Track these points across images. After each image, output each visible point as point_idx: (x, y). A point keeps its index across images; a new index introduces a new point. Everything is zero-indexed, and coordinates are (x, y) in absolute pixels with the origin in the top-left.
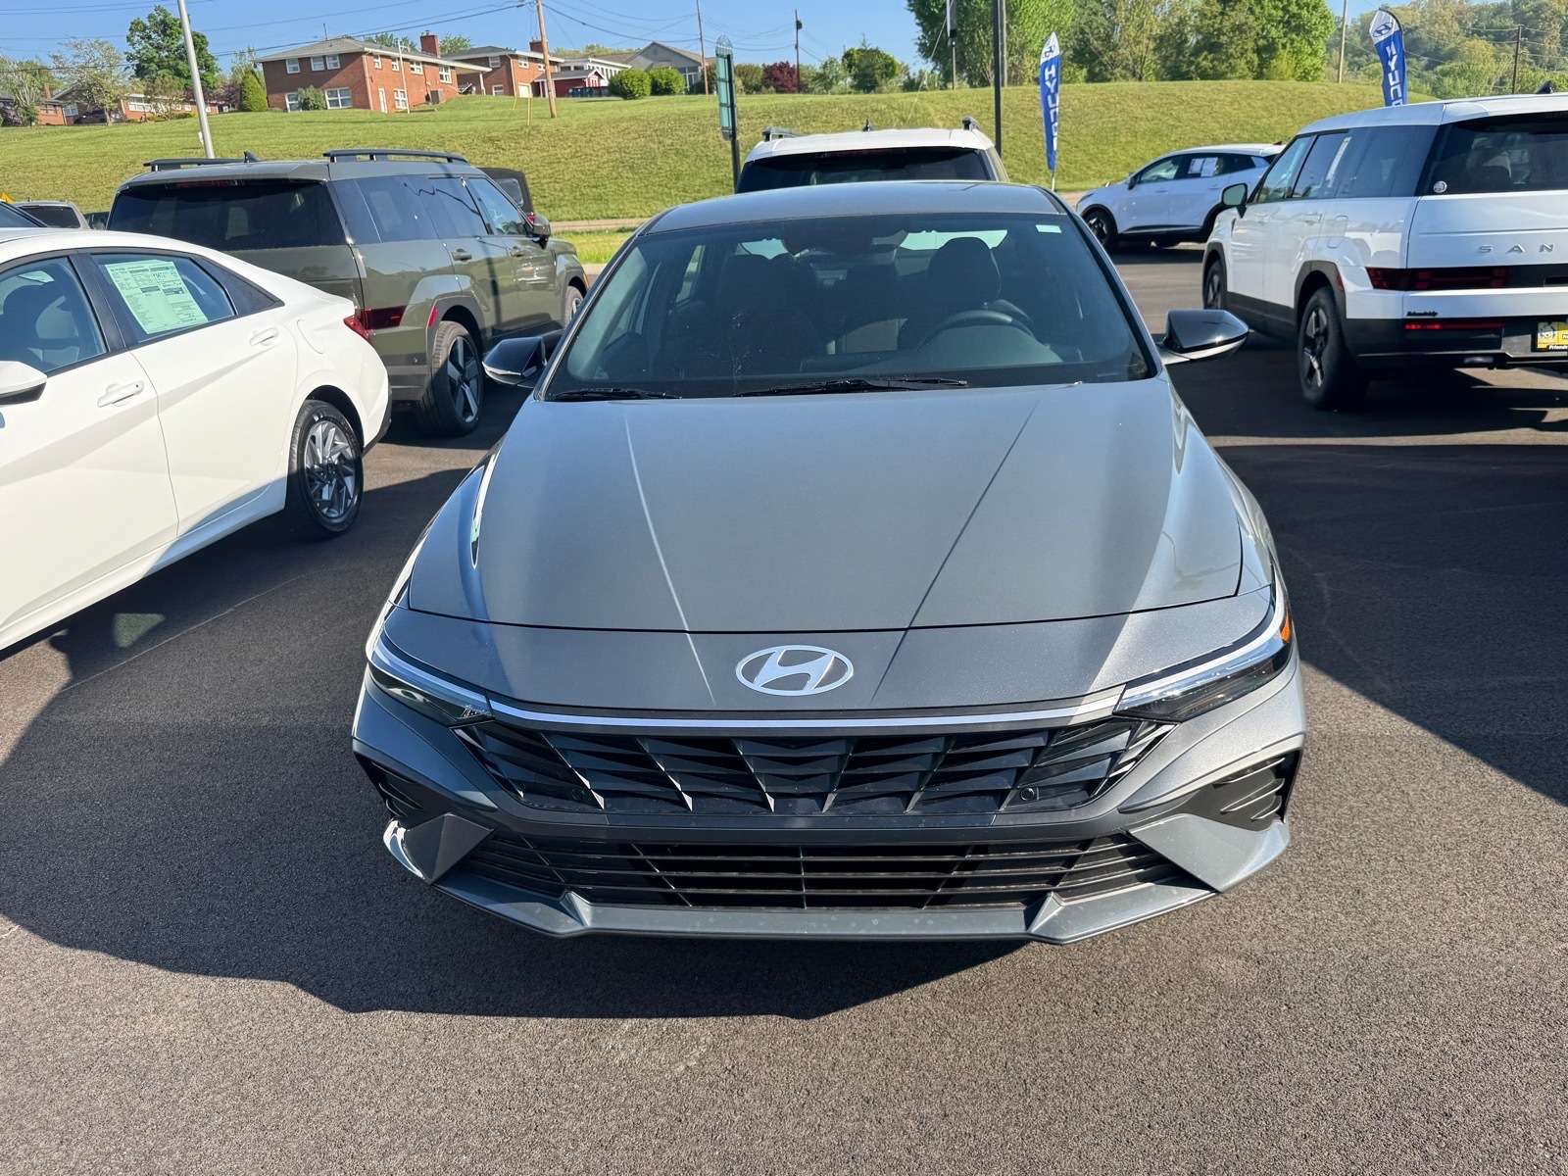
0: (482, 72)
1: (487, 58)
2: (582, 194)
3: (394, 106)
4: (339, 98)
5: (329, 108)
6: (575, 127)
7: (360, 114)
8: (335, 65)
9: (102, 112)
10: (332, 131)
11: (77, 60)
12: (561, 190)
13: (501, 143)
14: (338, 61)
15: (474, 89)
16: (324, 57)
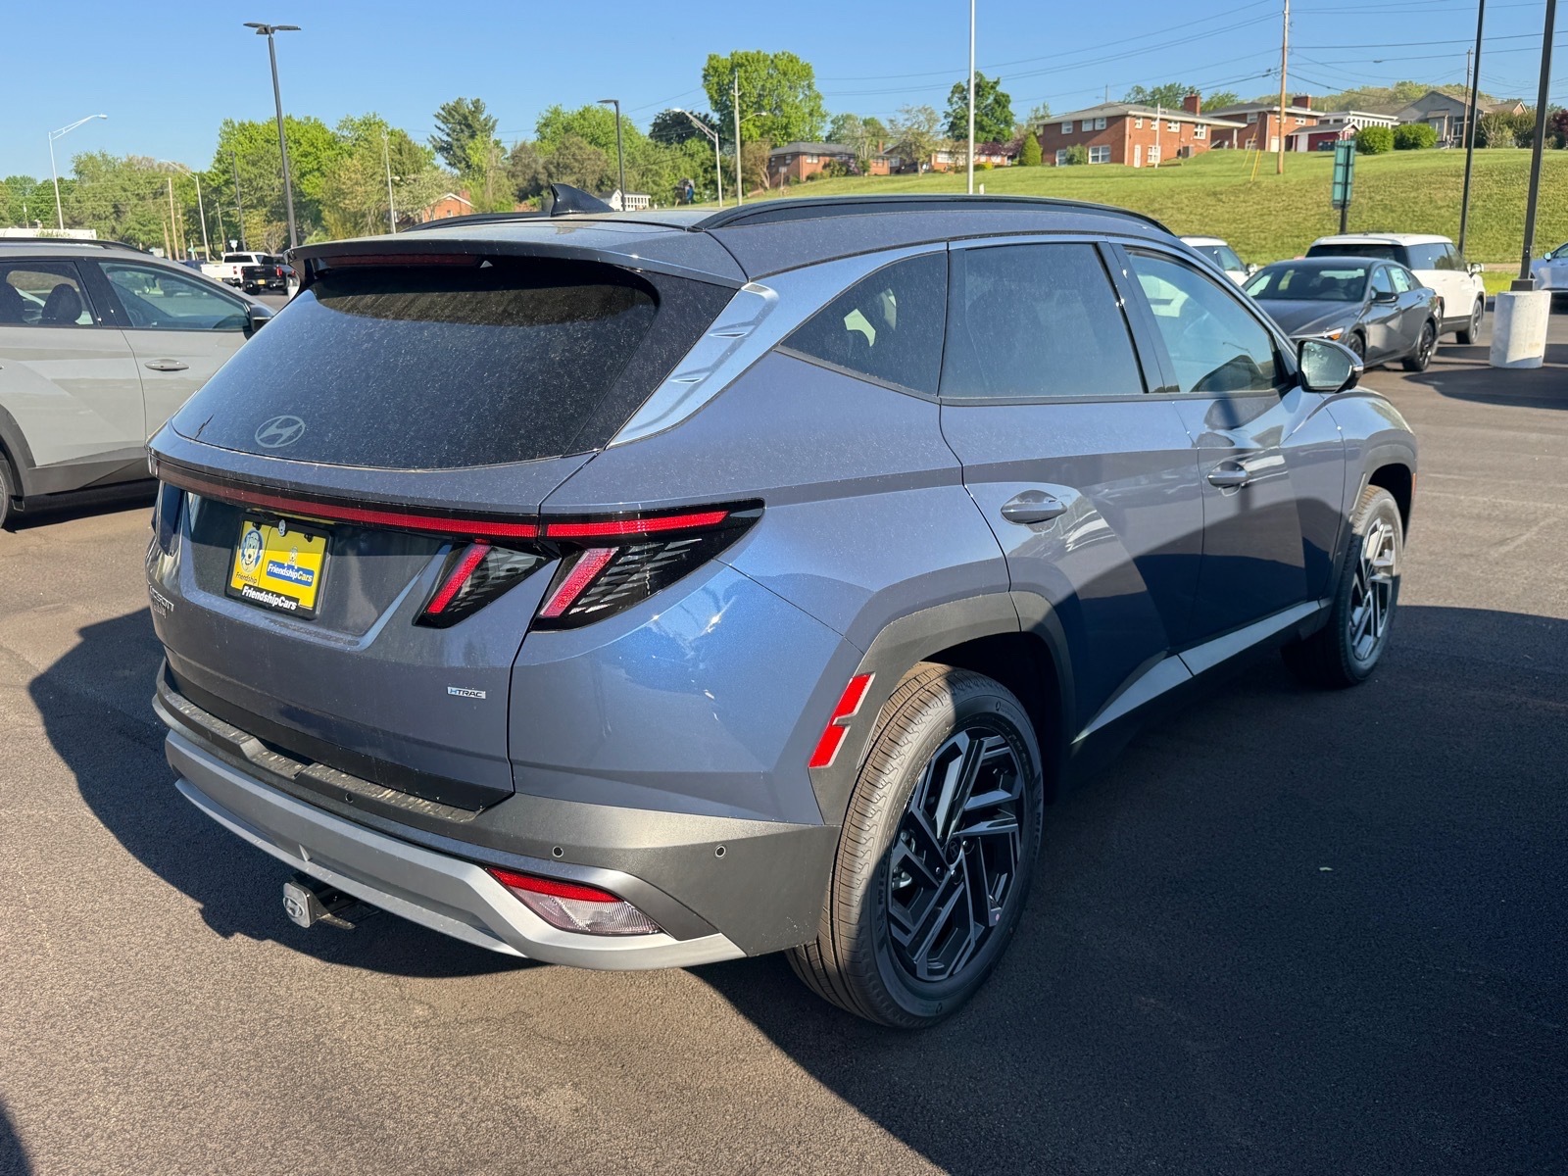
0: (1237, 128)
1: (1245, 115)
2: (1283, 243)
3: (1146, 161)
4: (1100, 154)
5: (1090, 162)
6: (1293, 183)
7: (1114, 168)
8: (1102, 125)
9: (915, 164)
10: (1084, 184)
11: (907, 123)
12: (1265, 239)
13: (1223, 197)
14: (1105, 123)
15: (1227, 143)
16: (1094, 120)
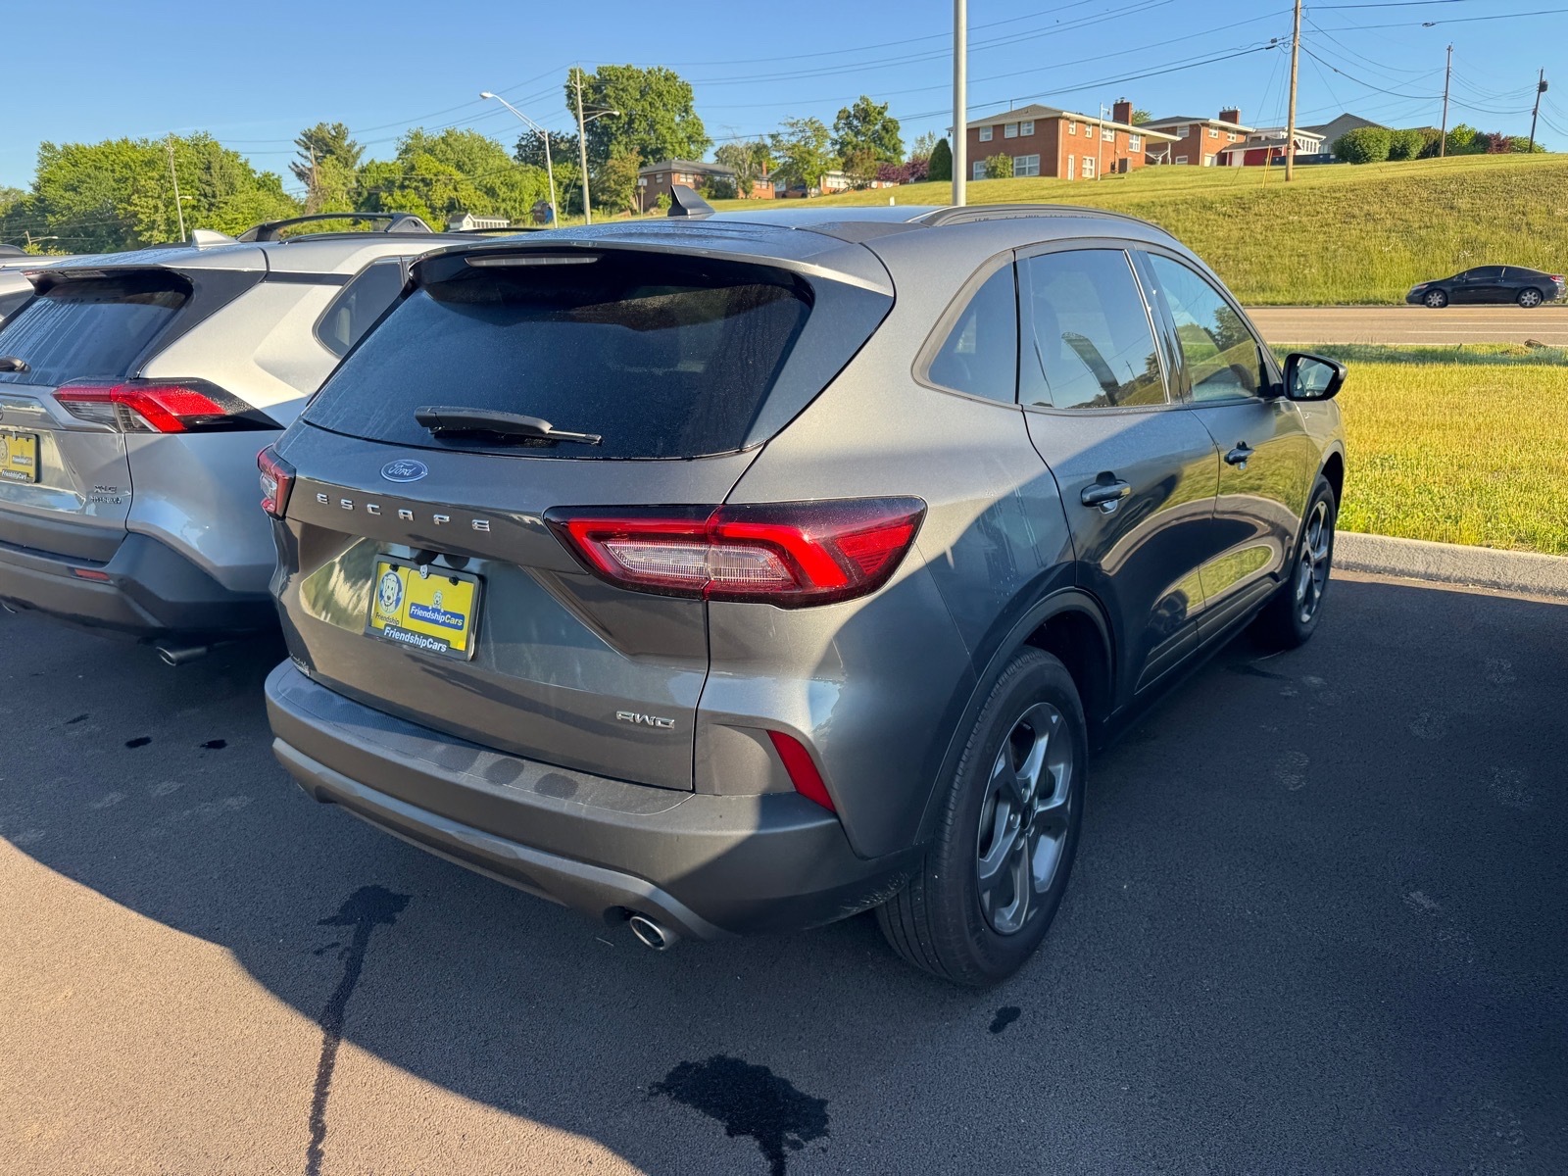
0: (1172, 141)
1: (1176, 127)
3: (1081, 174)
4: (1027, 166)
5: (1016, 175)
7: (1048, 181)
8: (1029, 131)
11: (792, 138)
14: (1032, 127)
15: (1161, 158)
16: (1019, 123)
